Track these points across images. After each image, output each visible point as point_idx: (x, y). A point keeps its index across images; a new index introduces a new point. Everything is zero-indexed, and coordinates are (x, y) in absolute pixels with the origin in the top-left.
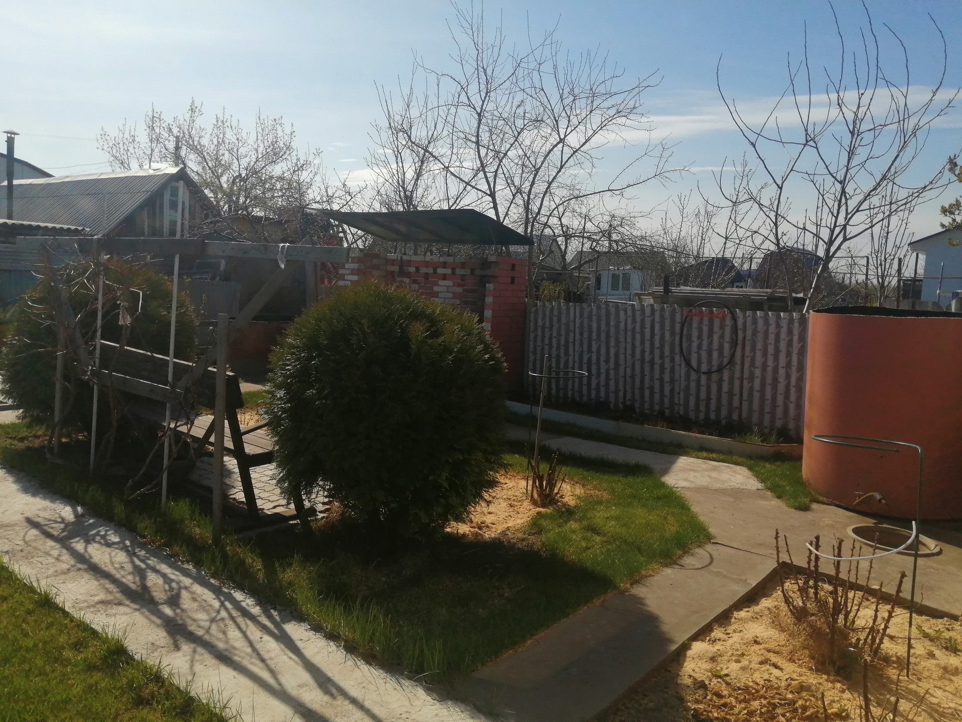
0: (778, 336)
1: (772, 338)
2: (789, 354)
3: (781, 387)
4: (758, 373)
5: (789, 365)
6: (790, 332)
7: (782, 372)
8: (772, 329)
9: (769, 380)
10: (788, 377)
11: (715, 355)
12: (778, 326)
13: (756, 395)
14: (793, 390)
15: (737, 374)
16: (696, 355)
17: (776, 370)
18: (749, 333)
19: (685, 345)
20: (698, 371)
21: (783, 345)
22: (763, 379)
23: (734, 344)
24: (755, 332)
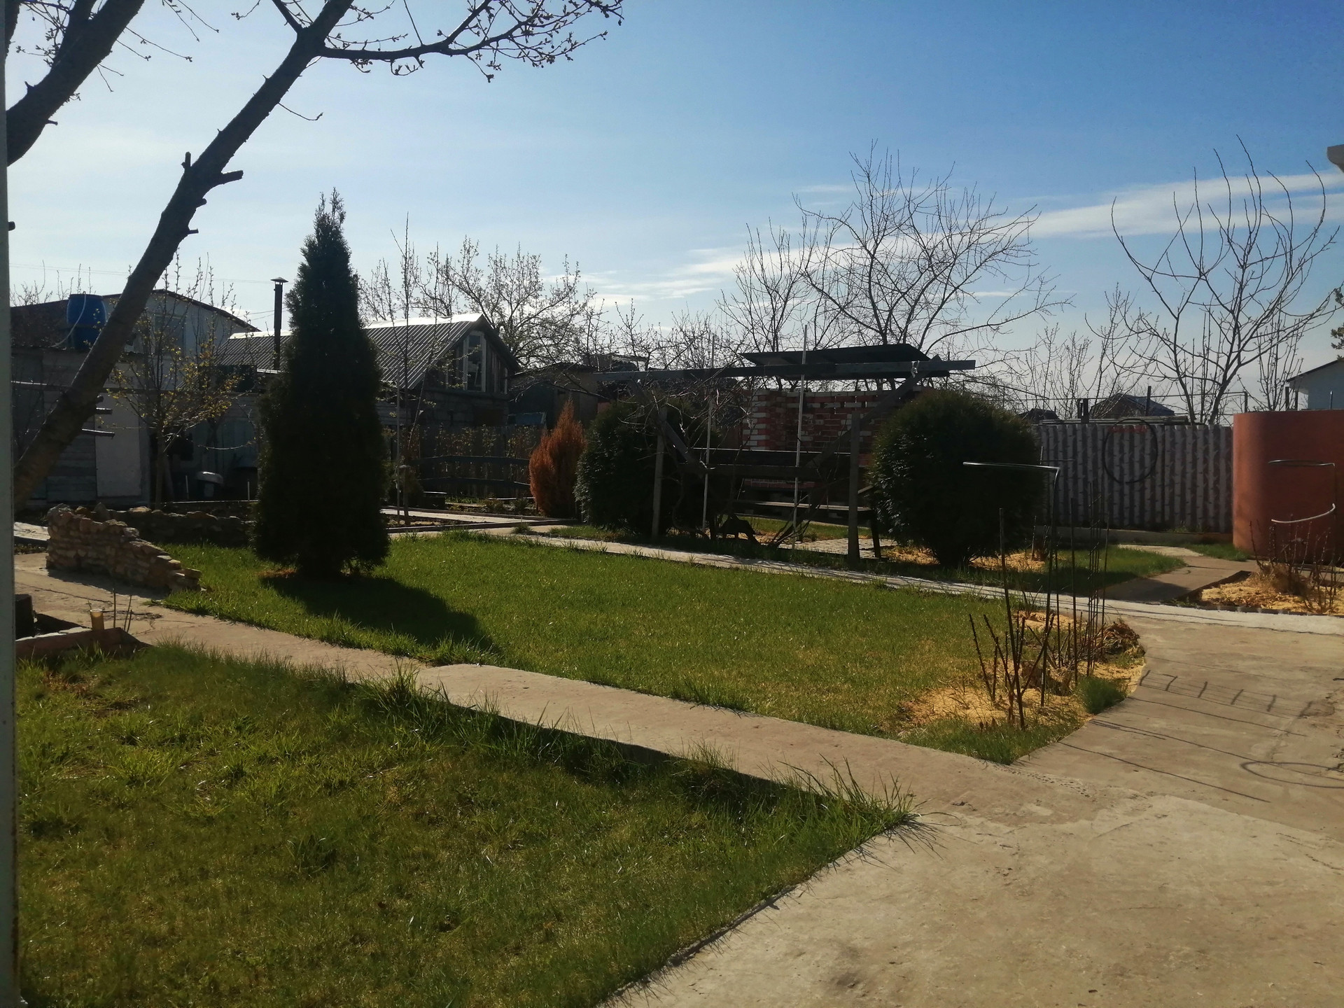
1: (1189, 447)
3: (1200, 491)
4: (1178, 479)
5: (1206, 471)
7: (1200, 477)
8: (1190, 439)
9: (1188, 485)
10: (1206, 481)
11: (1137, 466)
12: (1195, 437)
13: (1177, 500)
15: (1158, 482)
16: (1118, 468)
17: (1194, 477)
18: (1168, 446)
19: (1107, 459)
20: (1121, 482)
23: (1154, 456)
24: (1173, 443)
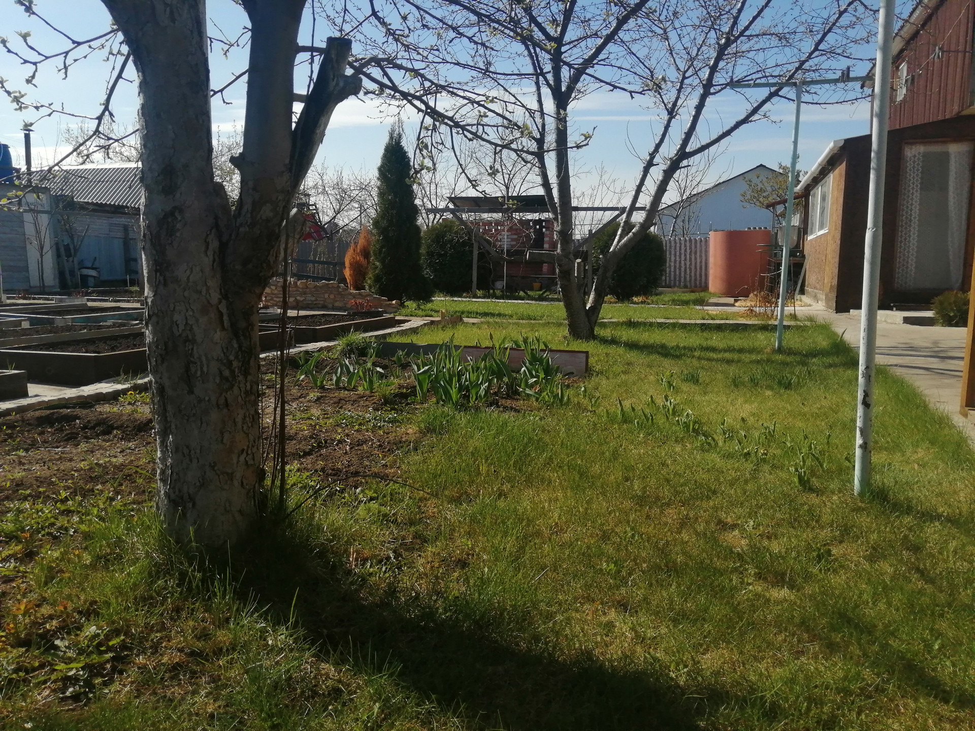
0: (680, 247)
1: (678, 249)
2: (685, 255)
3: (683, 269)
4: (672, 264)
5: (685, 259)
6: (685, 246)
7: (683, 262)
8: (678, 245)
9: (678, 266)
10: (685, 264)
12: (680, 244)
13: (672, 273)
14: (688, 270)
17: (680, 262)
18: (668, 248)
21: (683, 251)
22: (675, 267)
24: (670, 247)
